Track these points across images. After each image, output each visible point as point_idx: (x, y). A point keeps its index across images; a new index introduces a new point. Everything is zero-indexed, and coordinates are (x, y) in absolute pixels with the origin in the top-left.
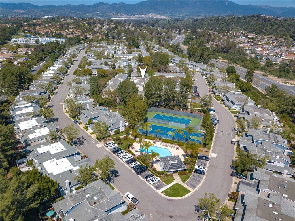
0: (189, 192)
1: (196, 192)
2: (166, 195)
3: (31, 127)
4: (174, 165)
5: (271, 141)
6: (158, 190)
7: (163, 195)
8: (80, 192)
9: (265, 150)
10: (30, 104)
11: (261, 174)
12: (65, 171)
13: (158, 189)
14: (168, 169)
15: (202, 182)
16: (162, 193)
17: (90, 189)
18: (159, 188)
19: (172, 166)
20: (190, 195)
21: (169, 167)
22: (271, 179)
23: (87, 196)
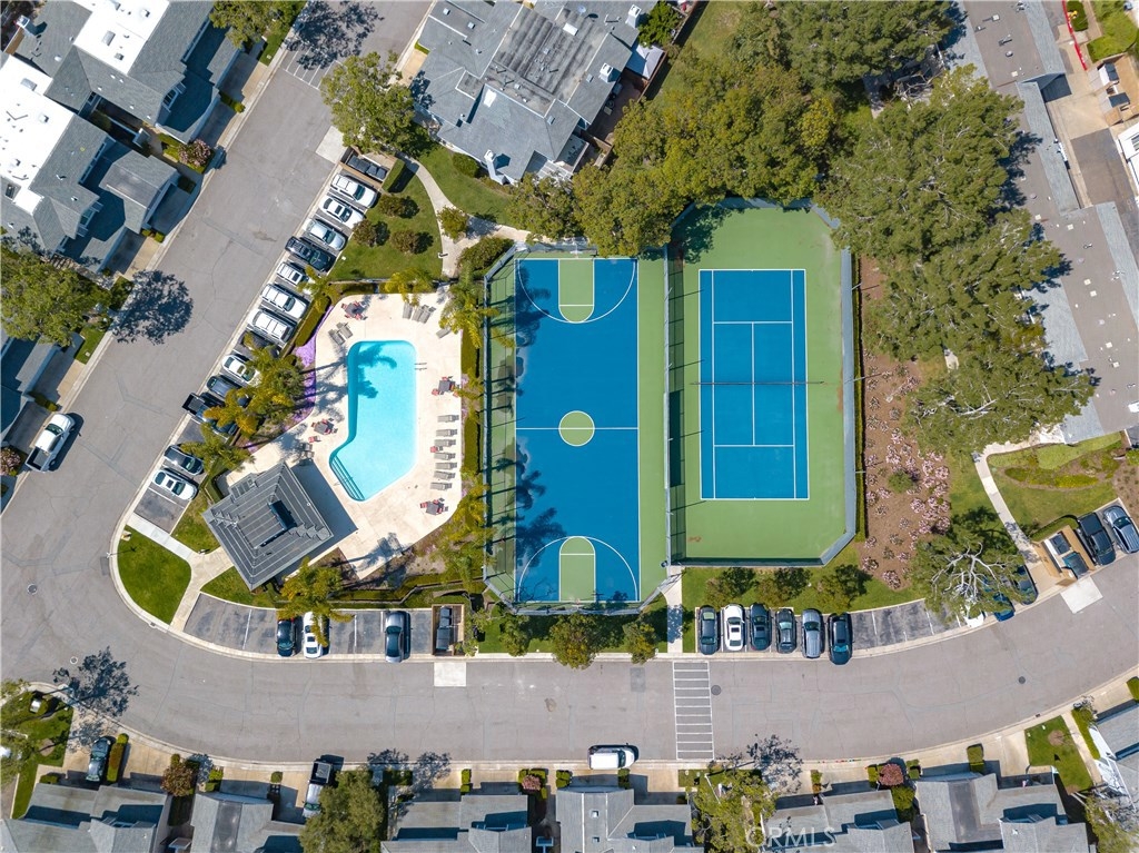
2: (122, 544)
6: (135, 512)
7: (118, 536)
13: (142, 510)
15: (240, 653)
16: (128, 528)
18: (145, 513)
20: (153, 624)
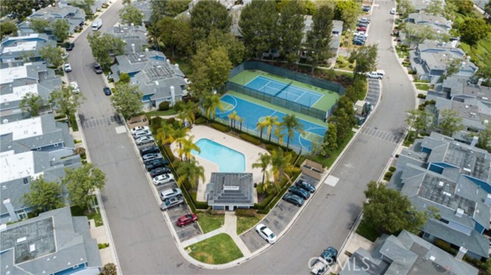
0: (241, 256)
1: (255, 258)
2: (192, 255)
3: (12, 81)
4: (230, 195)
5: (465, 169)
6: (182, 241)
7: (186, 254)
8: (14, 229)
9: (440, 189)
10: (36, 35)
11: (401, 249)
12: (15, 179)
13: (182, 239)
14: (215, 202)
16: (186, 249)
17: (35, 225)
18: (185, 238)
19: (225, 195)
20: (239, 263)
21: (219, 198)
22: (417, 265)
23: (19, 240)
